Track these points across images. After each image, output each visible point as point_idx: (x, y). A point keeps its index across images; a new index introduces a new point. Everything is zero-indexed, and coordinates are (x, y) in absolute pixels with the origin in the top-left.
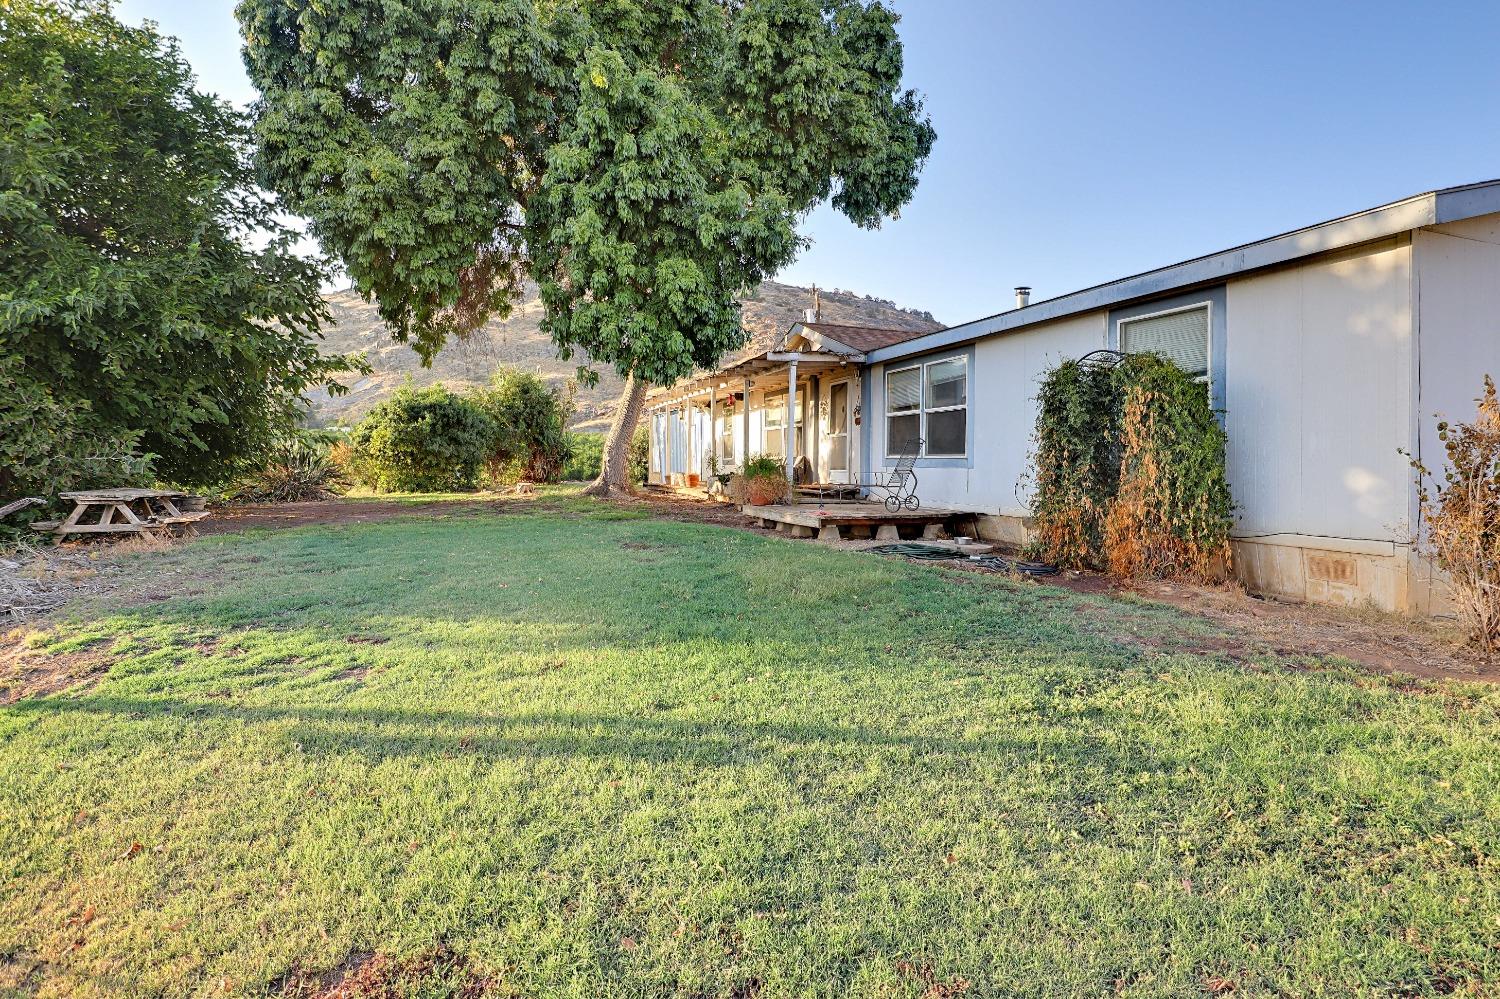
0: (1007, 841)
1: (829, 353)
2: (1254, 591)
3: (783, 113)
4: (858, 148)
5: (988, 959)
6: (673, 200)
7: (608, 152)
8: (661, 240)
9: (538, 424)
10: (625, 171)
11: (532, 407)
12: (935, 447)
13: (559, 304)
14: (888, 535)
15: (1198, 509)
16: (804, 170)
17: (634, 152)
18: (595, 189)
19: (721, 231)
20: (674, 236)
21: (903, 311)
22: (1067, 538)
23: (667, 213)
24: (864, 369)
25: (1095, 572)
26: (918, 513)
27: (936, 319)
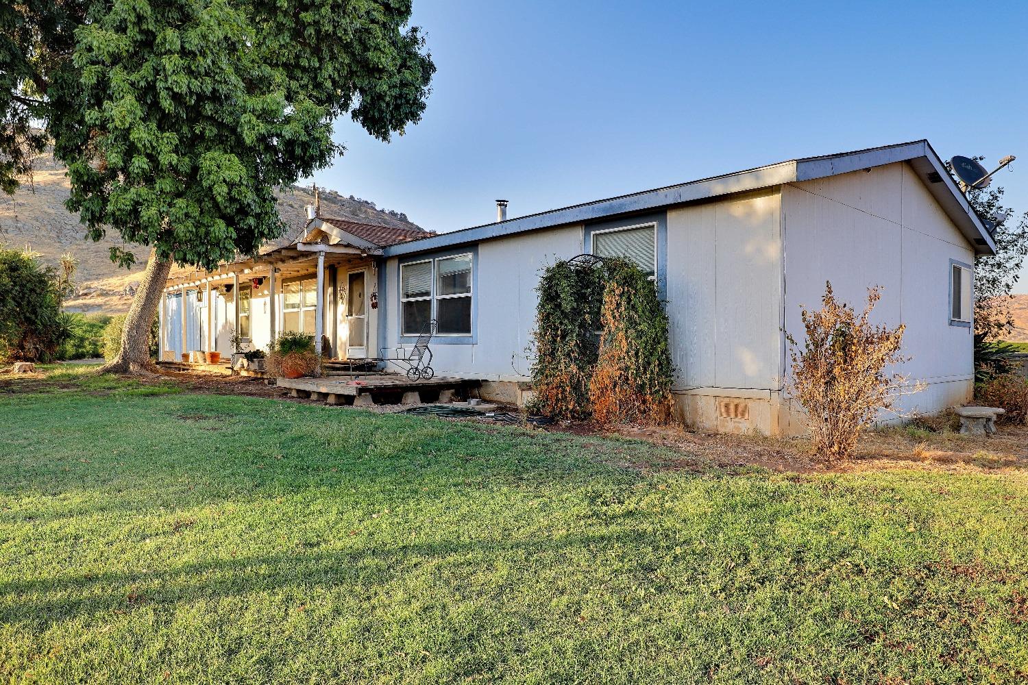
0: (614, 603)
1: (348, 246)
2: (690, 428)
3: (311, 30)
4: (375, 71)
5: (631, 675)
6: (215, 97)
7: (148, 43)
8: (202, 133)
9: (29, 302)
10: (169, 63)
11: (22, 286)
12: (445, 327)
13: (88, 184)
14: (413, 400)
15: (652, 372)
16: (329, 84)
17: (178, 46)
18: (134, 77)
19: (263, 131)
20: (215, 131)
21: (383, 211)
22: (560, 396)
23: (208, 108)
24: (381, 262)
25: (583, 420)
26: (433, 381)
27: (410, 220)
